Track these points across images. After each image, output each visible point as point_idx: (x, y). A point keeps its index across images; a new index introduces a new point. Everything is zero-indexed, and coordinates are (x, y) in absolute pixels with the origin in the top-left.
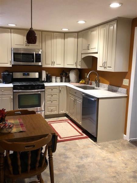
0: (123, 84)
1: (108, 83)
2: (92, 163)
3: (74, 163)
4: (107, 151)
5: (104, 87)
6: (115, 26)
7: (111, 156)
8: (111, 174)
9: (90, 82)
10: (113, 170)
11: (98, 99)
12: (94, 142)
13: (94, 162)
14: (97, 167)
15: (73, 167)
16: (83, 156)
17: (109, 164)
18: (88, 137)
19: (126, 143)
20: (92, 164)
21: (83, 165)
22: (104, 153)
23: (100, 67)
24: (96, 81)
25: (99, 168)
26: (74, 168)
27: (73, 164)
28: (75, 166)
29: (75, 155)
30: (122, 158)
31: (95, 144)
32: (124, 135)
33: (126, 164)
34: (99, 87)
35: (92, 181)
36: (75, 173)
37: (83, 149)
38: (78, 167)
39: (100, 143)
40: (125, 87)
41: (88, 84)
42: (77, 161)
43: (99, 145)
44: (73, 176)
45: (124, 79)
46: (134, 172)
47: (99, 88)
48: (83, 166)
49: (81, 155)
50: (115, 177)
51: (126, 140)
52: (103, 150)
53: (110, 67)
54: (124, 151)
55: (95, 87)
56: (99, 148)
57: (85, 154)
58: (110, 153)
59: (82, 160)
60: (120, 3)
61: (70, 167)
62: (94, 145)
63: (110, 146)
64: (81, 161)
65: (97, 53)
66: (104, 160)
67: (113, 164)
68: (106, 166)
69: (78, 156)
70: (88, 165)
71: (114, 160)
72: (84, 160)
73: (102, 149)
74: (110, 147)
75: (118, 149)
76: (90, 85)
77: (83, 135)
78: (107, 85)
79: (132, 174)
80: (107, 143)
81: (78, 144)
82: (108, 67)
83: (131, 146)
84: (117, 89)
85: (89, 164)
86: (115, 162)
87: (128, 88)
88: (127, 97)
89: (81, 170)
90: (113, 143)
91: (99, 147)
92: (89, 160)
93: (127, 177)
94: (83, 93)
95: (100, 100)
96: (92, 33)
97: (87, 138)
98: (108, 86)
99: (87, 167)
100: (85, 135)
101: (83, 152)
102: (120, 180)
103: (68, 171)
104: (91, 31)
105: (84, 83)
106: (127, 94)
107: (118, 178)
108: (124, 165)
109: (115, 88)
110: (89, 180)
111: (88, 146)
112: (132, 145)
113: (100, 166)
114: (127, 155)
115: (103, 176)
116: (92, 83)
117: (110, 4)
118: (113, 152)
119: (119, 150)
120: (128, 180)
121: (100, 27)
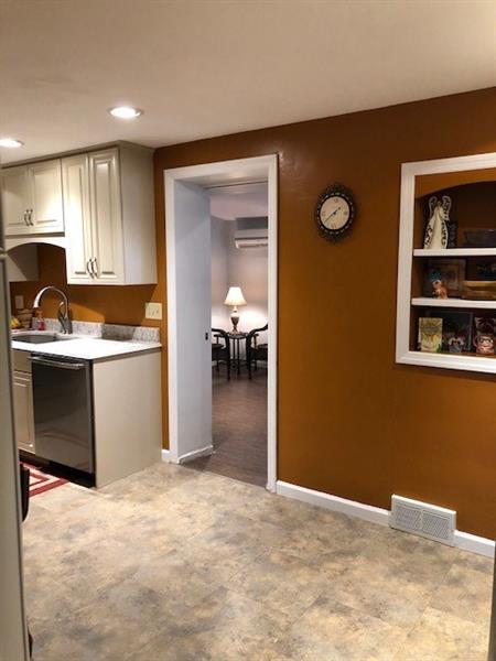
0: (147, 316)
1: (102, 317)
2: (103, 539)
3: (50, 558)
4: (131, 500)
5: (89, 332)
6: (114, 162)
7: (146, 510)
8: (164, 547)
9: (37, 320)
10: (165, 538)
11: (91, 362)
12: (88, 487)
13: (108, 537)
14: (120, 544)
15: (55, 565)
16: (71, 531)
17: (149, 528)
18: (63, 480)
19: (172, 470)
20: (105, 543)
21: (80, 552)
22: (127, 508)
23: (77, 273)
24: (60, 317)
25: (127, 546)
26: (58, 568)
27: (50, 560)
28: (58, 562)
29: (47, 537)
30: (177, 506)
31: (91, 494)
32: (164, 451)
33: (190, 516)
34: (71, 332)
35: (122, 580)
36: (65, 578)
37: (62, 513)
38: (70, 561)
39: (106, 487)
40: (152, 323)
41: (31, 327)
42: (58, 548)
43: (105, 493)
44: (64, 588)
45: (148, 302)
46: (214, 526)
47: (74, 335)
48: (82, 554)
49: (65, 531)
50: (175, 551)
51: (170, 463)
52: (121, 502)
53: (111, 273)
54: (175, 490)
55: (61, 335)
56: (109, 499)
57: (76, 526)
58: (142, 502)
59: (71, 542)
60: (138, 110)
61: (47, 570)
62: (92, 497)
63: (136, 487)
64: (71, 546)
65: (61, 234)
66: (133, 524)
67: (160, 526)
68: (145, 536)
69: (56, 536)
70: (97, 548)
71: (159, 516)
72: (77, 539)
73: (116, 498)
74: (135, 489)
75: (158, 488)
76: (40, 330)
77: (47, 479)
78: (99, 324)
79: (211, 532)
80: (123, 482)
81: (42, 506)
82: (105, 273)
83: (188, 474)
84: (130, 332)
85: (96, 545)
86: (162, 519)
87: (162, 325)
88: (163, 350)
89: (79, 566)
90: (140, 478)
91: (107, 496)
92: (93, 534)
93: (203, 541)
94: (33, 354)
95: (95, 366)
96: (37, 177)
97: (62, 484)
98: (103, 326)
99: (92, 554)
100: (53, 479)
101: (68, 521)
102: (190, 554)
103: (43, 581)
104: (34, 173)
105: (18, 328)
106: (160, 341)
107: (182, 553)
108: (186, 520)
109: (123, 329)
110: (114, 581)
111: (74, 503)
112: (190, 470)
113: (127, 540)
114: (184, 496)
115: (146, 559)
116: (47, 325)
117: (112, 109)
118: (149, 500)
119: (160, 490)
120: (207, 547)
121: (66, 162)
